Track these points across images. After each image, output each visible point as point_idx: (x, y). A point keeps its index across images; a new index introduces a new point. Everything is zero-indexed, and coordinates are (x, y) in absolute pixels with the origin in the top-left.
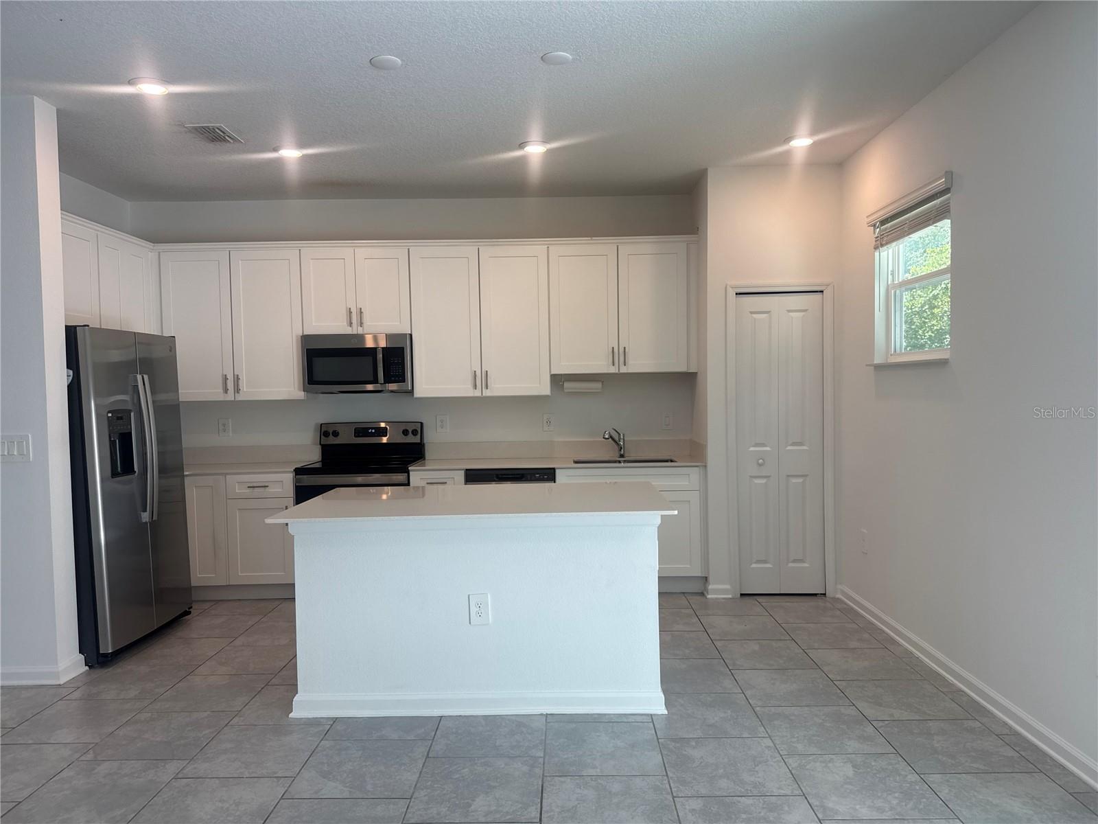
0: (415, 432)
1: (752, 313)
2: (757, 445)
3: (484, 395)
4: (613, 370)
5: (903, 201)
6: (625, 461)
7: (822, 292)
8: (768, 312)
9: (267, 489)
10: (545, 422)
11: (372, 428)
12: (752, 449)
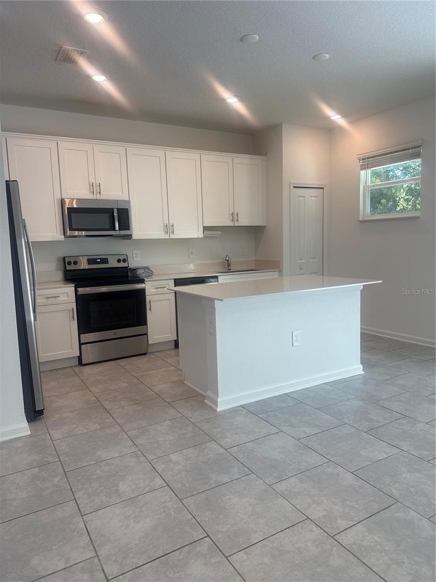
0: (124, 261)
1: (298, 197)
2: (300, 260)
3: (171, 237)
4: (232, 224)
5: (378, 152)
6: (231, 272)
7: (323, 188)
8: (304, 197)
9: (58, 299)
10: (190, 252)
11: (99, 259)
12: (298, 261)
